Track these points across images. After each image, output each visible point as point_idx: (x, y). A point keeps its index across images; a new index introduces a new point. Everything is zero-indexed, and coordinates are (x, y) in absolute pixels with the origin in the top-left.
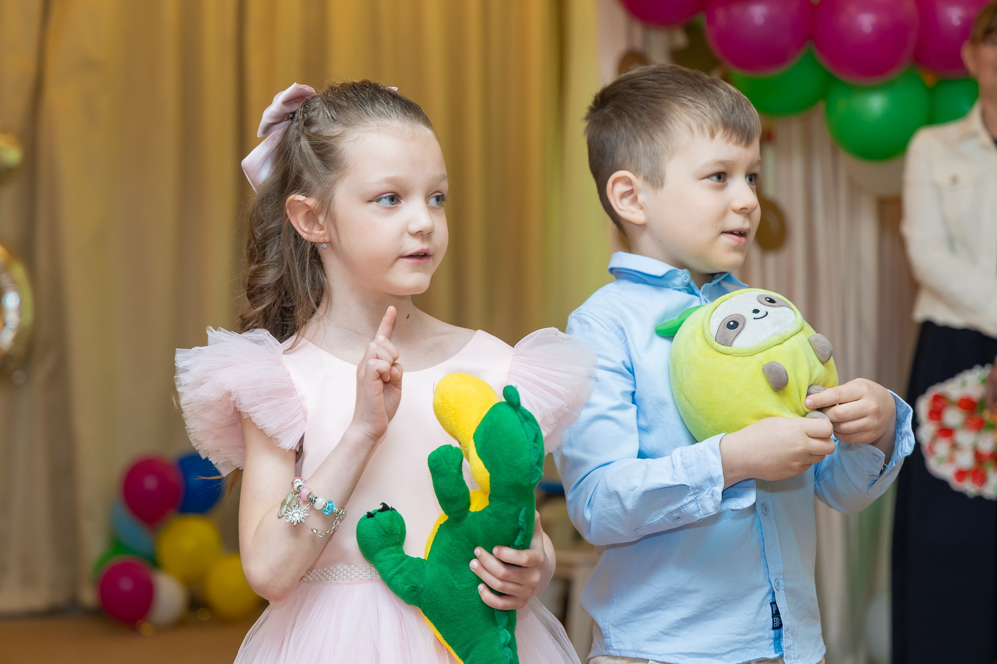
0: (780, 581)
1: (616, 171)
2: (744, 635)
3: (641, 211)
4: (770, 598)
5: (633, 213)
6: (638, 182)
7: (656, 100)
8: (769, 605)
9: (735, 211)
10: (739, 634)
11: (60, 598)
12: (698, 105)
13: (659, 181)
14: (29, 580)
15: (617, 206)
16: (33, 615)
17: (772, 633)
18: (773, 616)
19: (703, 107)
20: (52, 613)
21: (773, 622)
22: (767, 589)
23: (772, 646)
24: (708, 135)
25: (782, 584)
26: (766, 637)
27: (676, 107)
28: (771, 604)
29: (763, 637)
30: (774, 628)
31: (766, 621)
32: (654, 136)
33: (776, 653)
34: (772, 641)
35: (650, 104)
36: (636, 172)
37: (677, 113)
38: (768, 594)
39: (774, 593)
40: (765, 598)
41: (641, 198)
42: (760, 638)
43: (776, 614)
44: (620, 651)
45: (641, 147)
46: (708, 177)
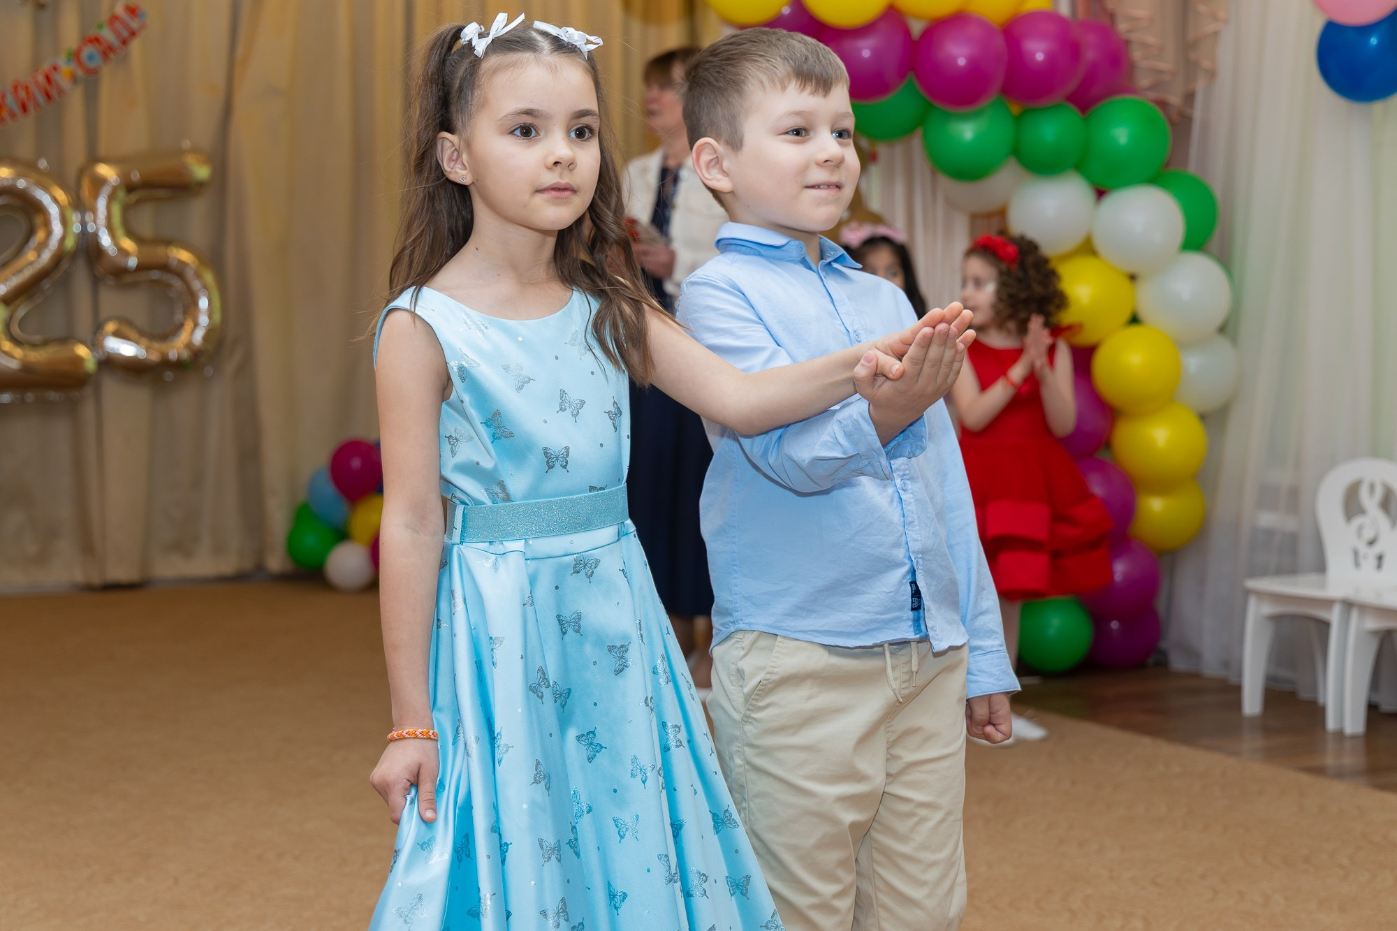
0: (919, 560)
1: (698, 139)
2: (882, 614)
3: (727, 179)
4: (909, 577)
5: (718, 180)
6: (720, 148)
7: (731, 62)
8: (909, 584)
9: (818, 164)
10: (877, 613)
11: (248, 564)
12: (769, 59)
13: (739, 144)
14: (218, 550)
15: (703, 175)
16: (222, 579)
17: (911, 614)
18: (913, 596)
19: (773, 60)
20: (239, 578)
21: (912, 603)
22: (906, 568)
23: (912, 629)
24: (779, 88)
25: (921, 563)
26: (905, 618)
27: (748, 65)
28: (911, 583)
29: (902, 617)
30: (913, 609)
31: (904, 601)
32: (730, 100)
33: (916, 634)
34: (910, 623)
35: (726, 67)
36: (717, 138)
37: (750, 71)
38: (908, 572)
39: (914, 571)
40: (904, 577)
41: (726, 164)
42: (899, 619)
43: (916, 594)
44: (750, 624)
45: (719, 112)
46: (787, 133)
